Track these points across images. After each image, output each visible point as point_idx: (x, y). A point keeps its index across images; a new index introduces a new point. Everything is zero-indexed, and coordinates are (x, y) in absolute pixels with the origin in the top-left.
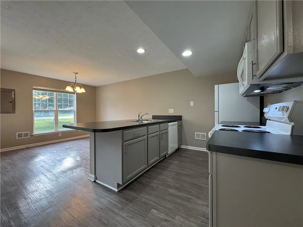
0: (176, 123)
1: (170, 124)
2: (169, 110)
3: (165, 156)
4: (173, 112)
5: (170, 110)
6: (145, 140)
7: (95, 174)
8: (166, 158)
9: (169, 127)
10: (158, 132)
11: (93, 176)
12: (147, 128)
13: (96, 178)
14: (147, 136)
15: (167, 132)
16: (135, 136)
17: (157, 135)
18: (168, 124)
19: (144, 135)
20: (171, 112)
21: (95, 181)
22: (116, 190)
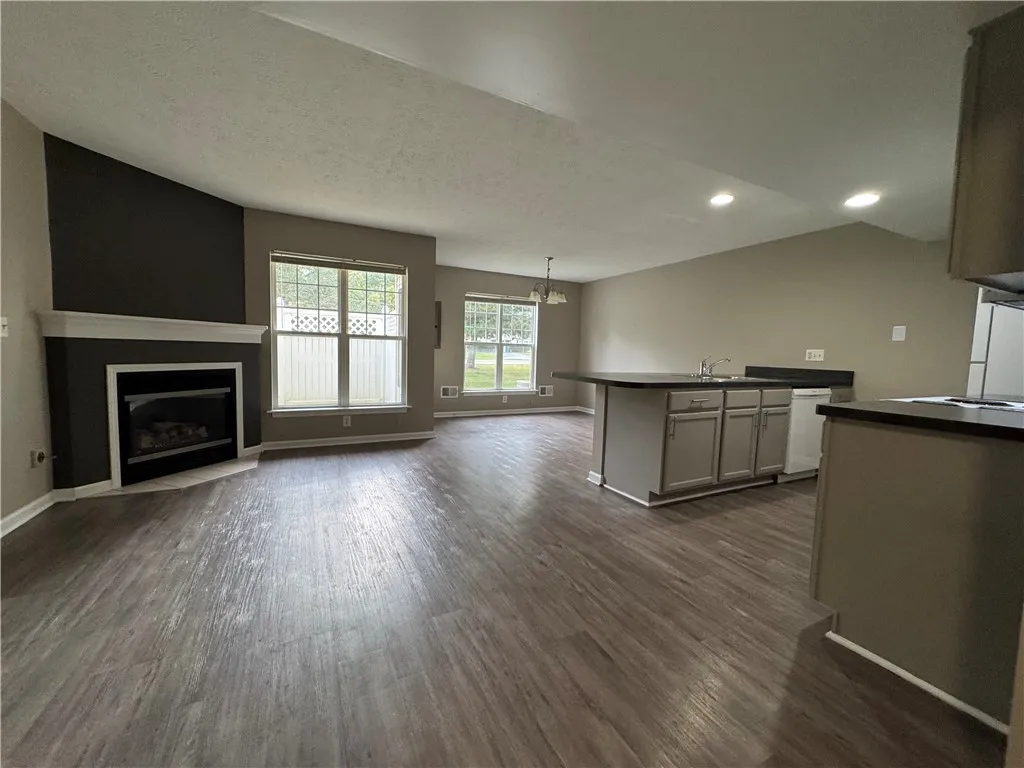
0: (827, 391)
1: (797, 391)
2: (808, 351)
3: (774, 477)
4: (821, 359)
5: (810, 353)
6: (716, 418)
7: (603, 474)
8: (775, 483)
9: (793, 401)
10: (755, 407)
11: (600, 476)
12: (725, 393)
13: (604, 481)
14: (724, 412)
15: (787, 414)
16: (694, 405)
17: (753, 416)
18: (791, 393)
19: (716, 409)
20: (815, 358)
21: (601, 485)
22: (647, 504)
